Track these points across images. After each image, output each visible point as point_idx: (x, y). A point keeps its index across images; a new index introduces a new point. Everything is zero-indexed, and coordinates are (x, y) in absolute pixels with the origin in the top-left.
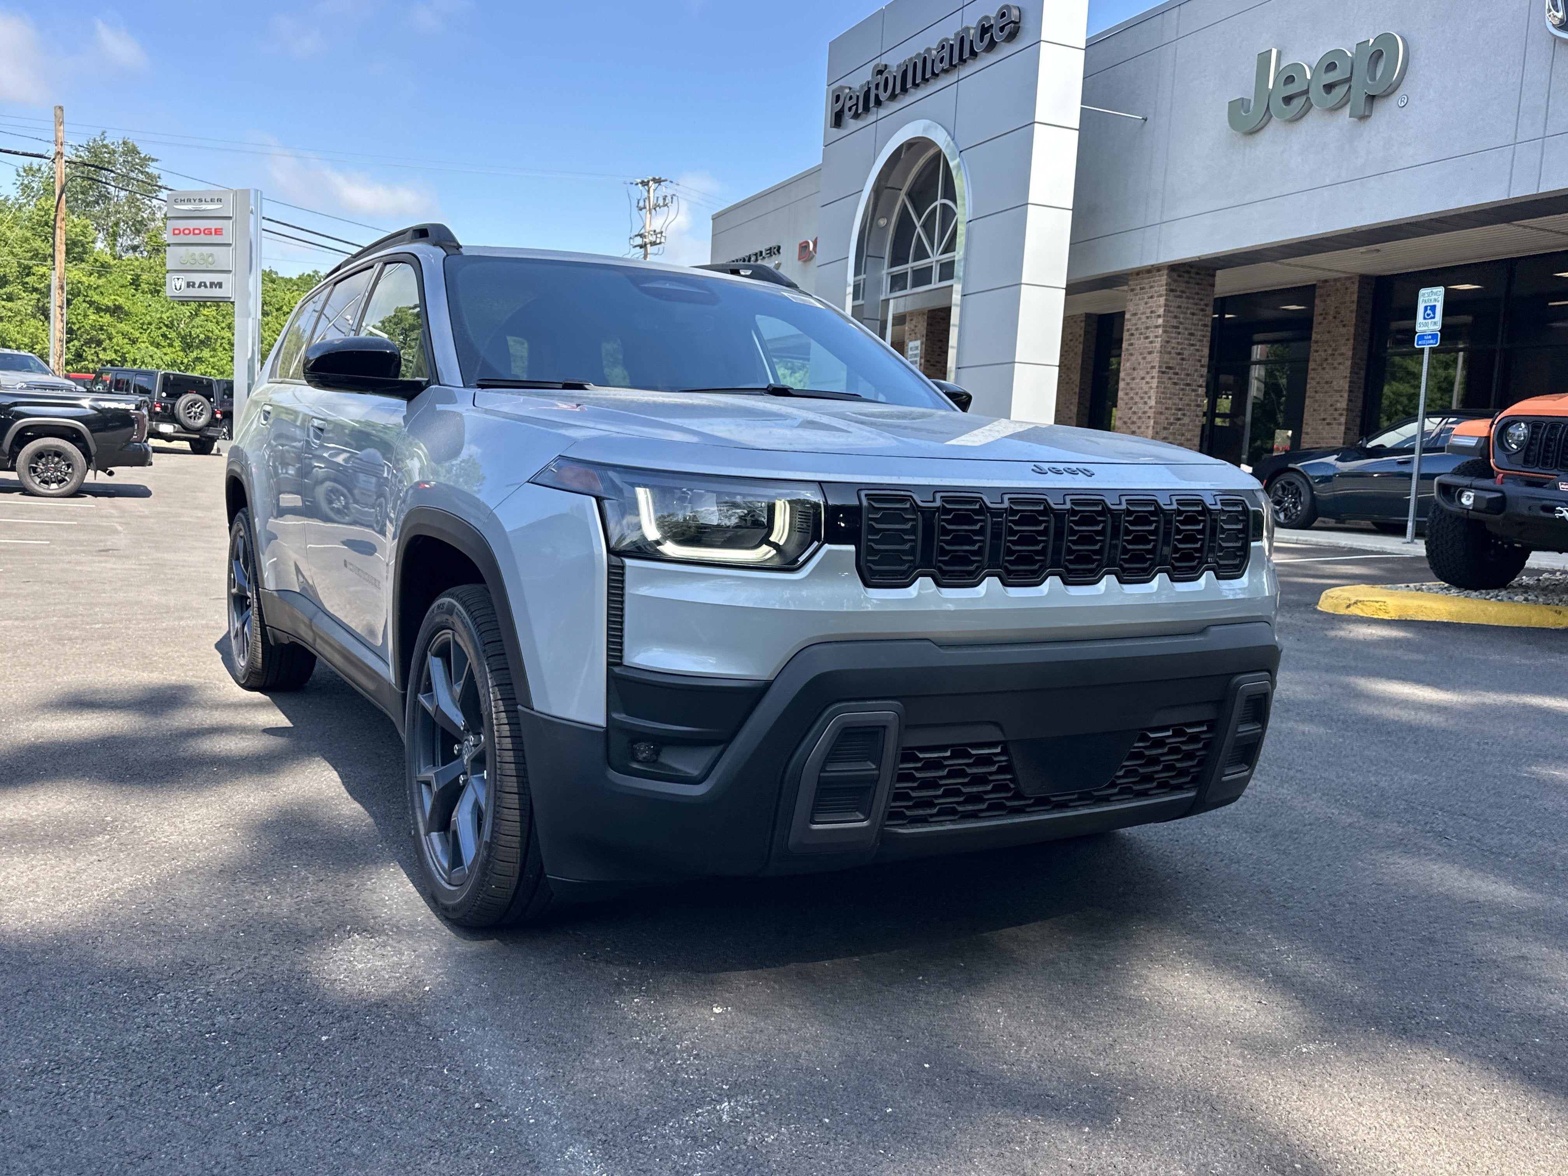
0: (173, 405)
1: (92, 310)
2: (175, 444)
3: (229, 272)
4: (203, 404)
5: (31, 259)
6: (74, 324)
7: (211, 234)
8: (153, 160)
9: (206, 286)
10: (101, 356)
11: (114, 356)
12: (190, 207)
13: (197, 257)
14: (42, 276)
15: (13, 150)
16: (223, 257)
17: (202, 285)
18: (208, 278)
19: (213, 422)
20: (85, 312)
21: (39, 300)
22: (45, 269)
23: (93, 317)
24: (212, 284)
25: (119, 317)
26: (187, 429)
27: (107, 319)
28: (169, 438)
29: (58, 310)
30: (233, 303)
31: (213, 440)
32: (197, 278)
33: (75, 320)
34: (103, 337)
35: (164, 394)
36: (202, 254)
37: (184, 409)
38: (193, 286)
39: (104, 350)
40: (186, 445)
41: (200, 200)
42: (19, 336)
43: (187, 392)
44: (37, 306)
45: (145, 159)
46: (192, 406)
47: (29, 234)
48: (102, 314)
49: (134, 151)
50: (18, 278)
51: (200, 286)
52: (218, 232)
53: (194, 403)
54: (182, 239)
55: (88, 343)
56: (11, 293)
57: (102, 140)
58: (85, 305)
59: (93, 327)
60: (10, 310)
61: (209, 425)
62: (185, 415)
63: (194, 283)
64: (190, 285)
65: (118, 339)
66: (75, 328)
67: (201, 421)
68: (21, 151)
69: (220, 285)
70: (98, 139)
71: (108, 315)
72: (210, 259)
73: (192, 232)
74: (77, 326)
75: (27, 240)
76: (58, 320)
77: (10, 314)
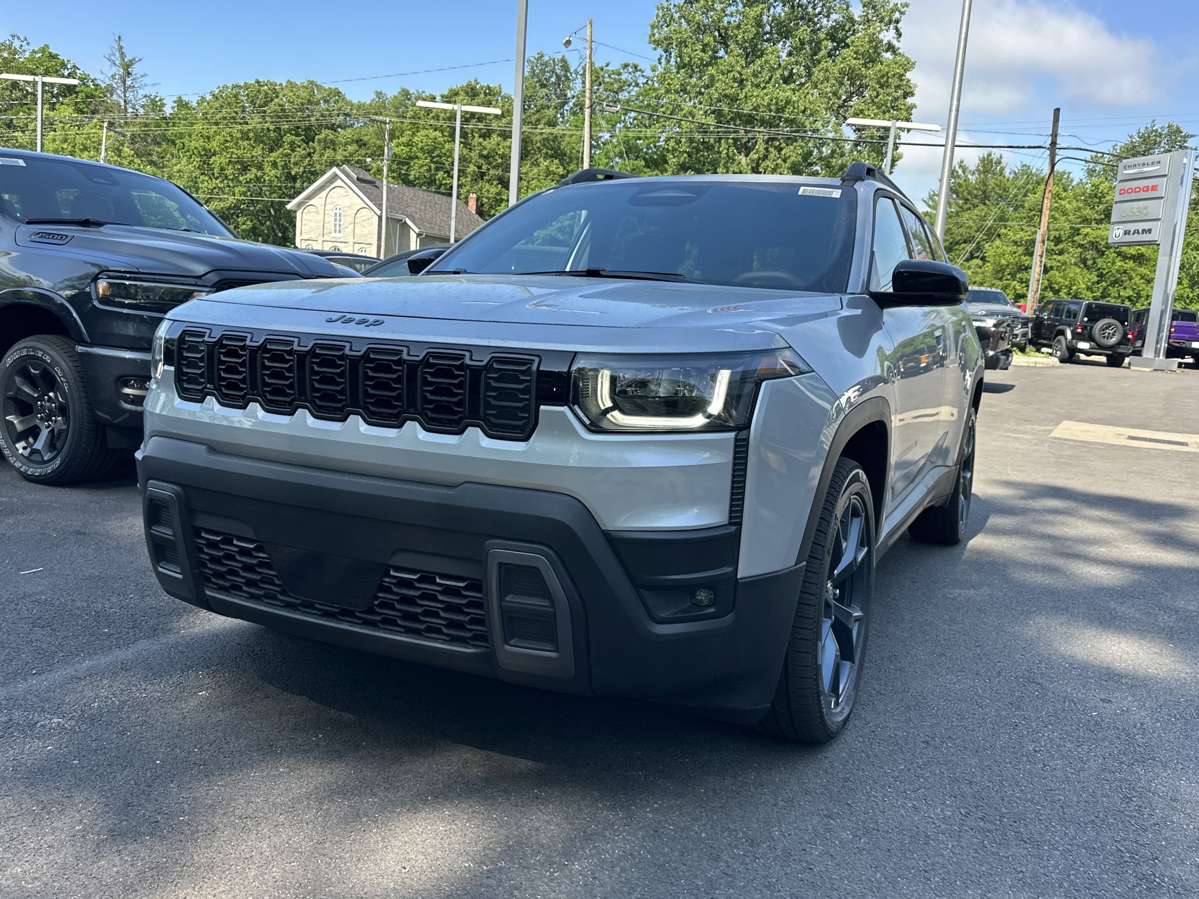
0: (1092, 328)
1: (1119, 258)
2: (1093, 358)
3: (1159, 220)
4: (1116, 326)
5: (1080, 223)
6: (1104, 269)
7: (1148, 190)
8: (1192, 136)
9: (1138, 233)
10: (1121, 294)
11: (1131, 293)
12: (1135, 171)
13: (1135, 210)
14: (1086, 235)
15: (1021, 145)
16: (1155, 208)
17: (1136, 232)
18: (1141, 226)
19: (1124, 341)
20: (1114, 260)
21: (1081, 253)
22: (1089, 230)
23: (1119, 264)
24: (1144, 231)
25: (1140, 263)
26: (1100, 346)
27: (1131, 264)
28: (1088, 353)
29: (1039, 258)
30: (1159, 245)
31: (1123, 356)
32: (1132, 227)
33: (1105, 267)
34: (1125, 279)
35: (1086, 319)
36: (1139, 208)
37: (1100, 331)
38: (1129, 234)
39: (1125, 288)
40: (1103, 359)
41: (1144, 164)
42: (1061, 280)
43: (1104, 317)
44: (1080, 257)
45: (1184, 137)
46: (1107, 328)
47: (1081, 205)
48: (1127, 261)
49: (1178, 131)
50: (1069, 237)
51: (1134, 233)
52: (1154, 188)
53: (1109, 326)
54: (1127, 197)
55: (1113, 284)
56: (1062, 249)
57: (1152, 127)
58: (1114, 254)
59: (1118, 271)
60: (1059, 261)
61: (1119, 343)
62: (1100, 335)
63: (1130, 231)
64: (1127, 233)
65: (1137, 279)
66: (1104, 272)
67: (1114, 340)
68: (1026, 145)
69: (1150, 231)
70: (1149, 126)
71: (1131, 262)
72: (1145, 211)
73: (1134, 191)
74: (1106, 271)
75: (1080, 208)
76: (1038, 266)
77: (1059, 264)
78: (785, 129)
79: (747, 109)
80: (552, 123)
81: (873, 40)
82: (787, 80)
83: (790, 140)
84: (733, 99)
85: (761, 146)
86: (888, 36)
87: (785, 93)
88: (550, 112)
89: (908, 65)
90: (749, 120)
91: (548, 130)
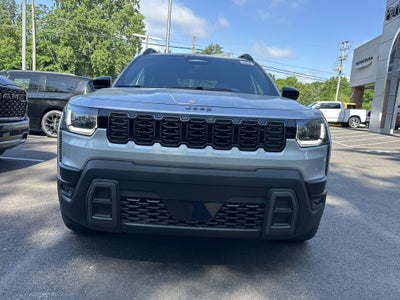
45: (220, 48)
70: (211, 44)
78: (103, 35)
79: (89, 26)
80: (9, 24)
81: (131, 8)
82: (103, 17)
83: (106, 39)
84: (84, 22)
85: (95, 40)
86: (135, 7)
87: (103, 22)
88: (9, 19)
89: (143, 17)
90: (90, 30)
91: (8, 26)
